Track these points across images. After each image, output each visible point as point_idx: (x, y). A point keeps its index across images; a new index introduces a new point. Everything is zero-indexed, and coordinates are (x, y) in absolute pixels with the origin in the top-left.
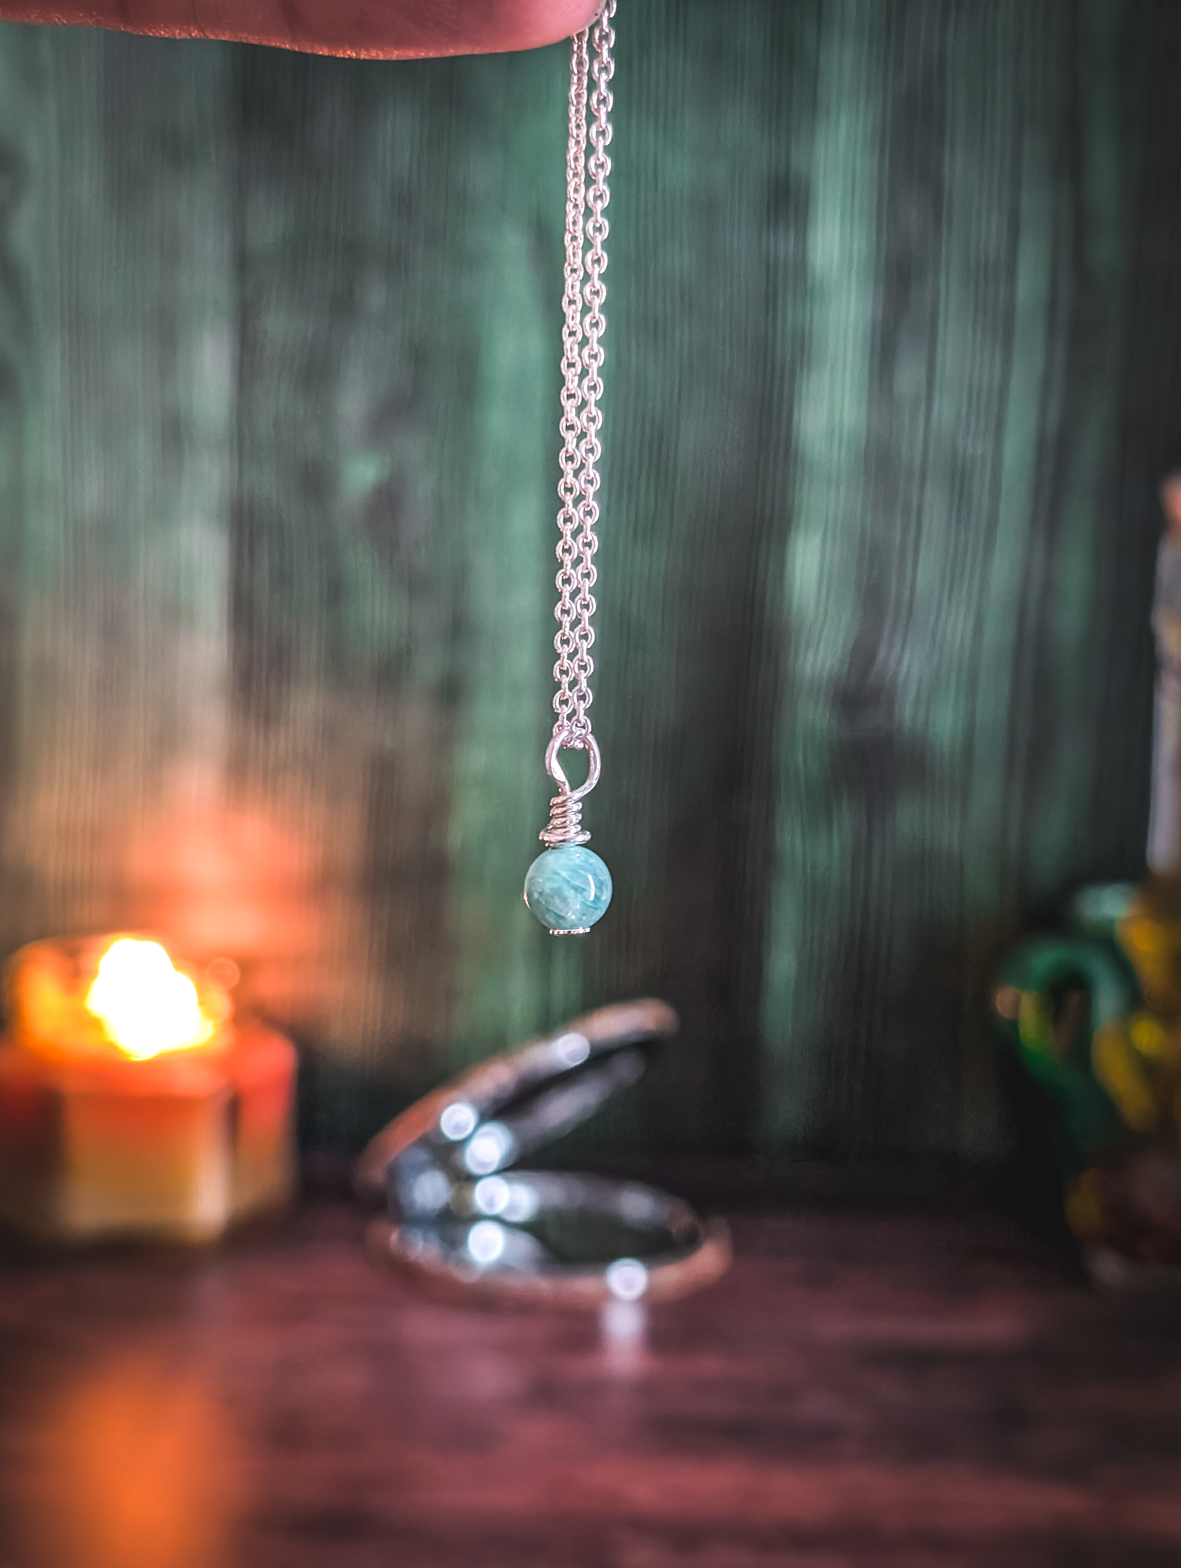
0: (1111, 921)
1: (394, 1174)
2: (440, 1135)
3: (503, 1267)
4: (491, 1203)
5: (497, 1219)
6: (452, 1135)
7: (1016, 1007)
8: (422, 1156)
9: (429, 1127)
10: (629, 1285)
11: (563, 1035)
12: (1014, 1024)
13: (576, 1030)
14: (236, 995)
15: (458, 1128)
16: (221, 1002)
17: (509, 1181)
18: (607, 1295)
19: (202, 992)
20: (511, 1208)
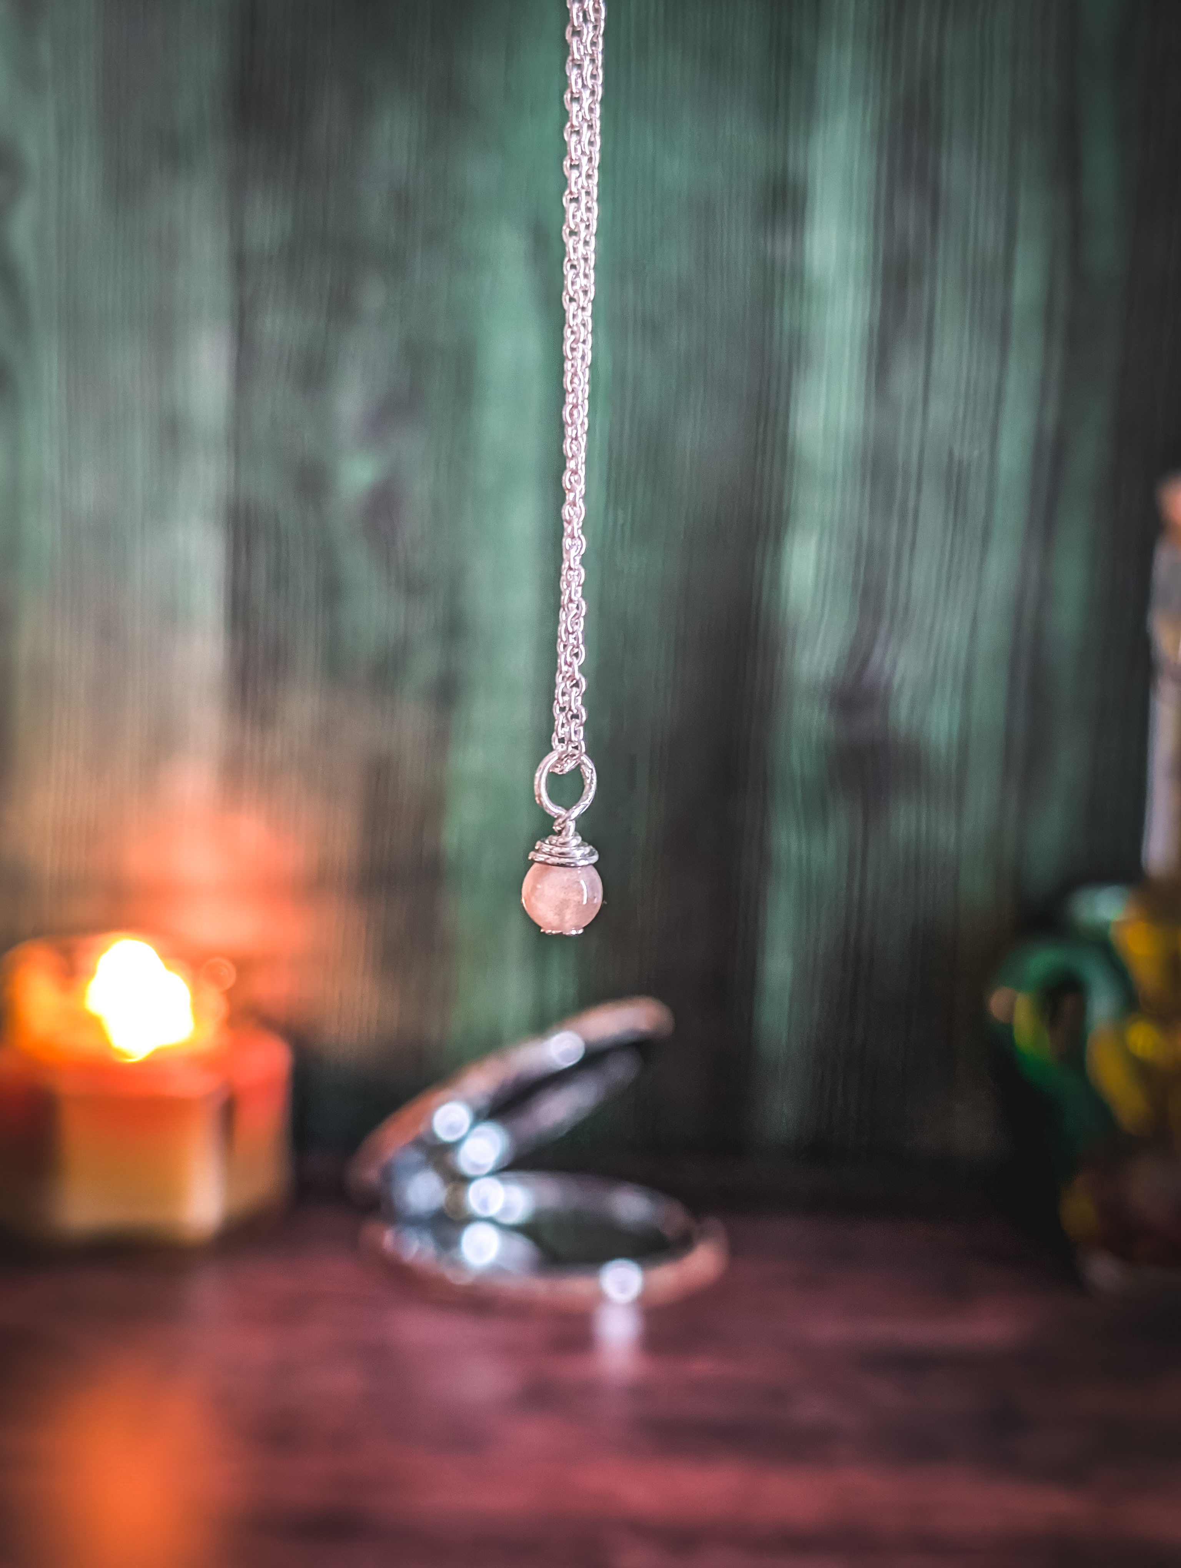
0: (1107, 924)
1: (388, 1175)
2: (434, 1136)
3: (496, 1270)
4: (485, 1204)
5: (491, 1221)
6: (446, 1137)
7: (1011, 1011)
8: (416, 1156)
9: (422, 1128)
10: (623, 1289)
11: (557, 1033)
12: (1008, 1027)
13: (569, 1029)
14: (230, 995)
15: (451, 1129)
16: (215, 1001)
17: (503, 1181)
18: (600, 1298)
19: (196, 991)
20: (506, 1210)
